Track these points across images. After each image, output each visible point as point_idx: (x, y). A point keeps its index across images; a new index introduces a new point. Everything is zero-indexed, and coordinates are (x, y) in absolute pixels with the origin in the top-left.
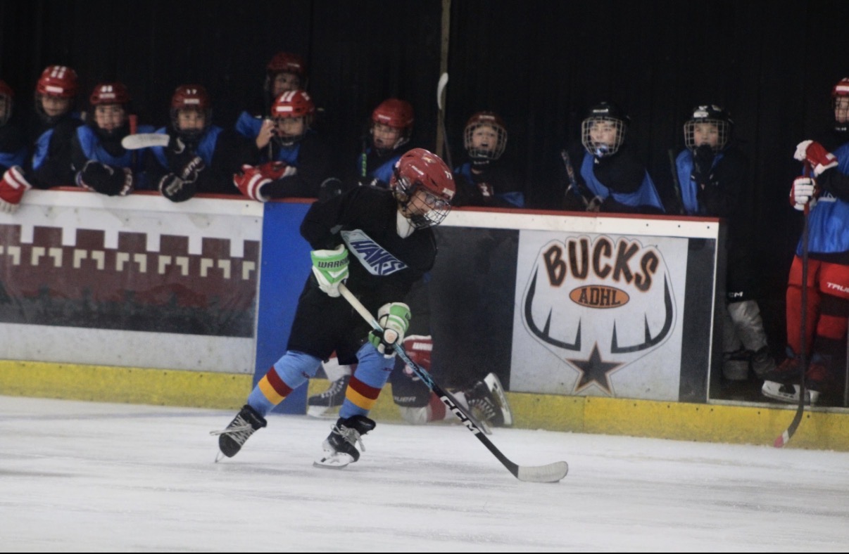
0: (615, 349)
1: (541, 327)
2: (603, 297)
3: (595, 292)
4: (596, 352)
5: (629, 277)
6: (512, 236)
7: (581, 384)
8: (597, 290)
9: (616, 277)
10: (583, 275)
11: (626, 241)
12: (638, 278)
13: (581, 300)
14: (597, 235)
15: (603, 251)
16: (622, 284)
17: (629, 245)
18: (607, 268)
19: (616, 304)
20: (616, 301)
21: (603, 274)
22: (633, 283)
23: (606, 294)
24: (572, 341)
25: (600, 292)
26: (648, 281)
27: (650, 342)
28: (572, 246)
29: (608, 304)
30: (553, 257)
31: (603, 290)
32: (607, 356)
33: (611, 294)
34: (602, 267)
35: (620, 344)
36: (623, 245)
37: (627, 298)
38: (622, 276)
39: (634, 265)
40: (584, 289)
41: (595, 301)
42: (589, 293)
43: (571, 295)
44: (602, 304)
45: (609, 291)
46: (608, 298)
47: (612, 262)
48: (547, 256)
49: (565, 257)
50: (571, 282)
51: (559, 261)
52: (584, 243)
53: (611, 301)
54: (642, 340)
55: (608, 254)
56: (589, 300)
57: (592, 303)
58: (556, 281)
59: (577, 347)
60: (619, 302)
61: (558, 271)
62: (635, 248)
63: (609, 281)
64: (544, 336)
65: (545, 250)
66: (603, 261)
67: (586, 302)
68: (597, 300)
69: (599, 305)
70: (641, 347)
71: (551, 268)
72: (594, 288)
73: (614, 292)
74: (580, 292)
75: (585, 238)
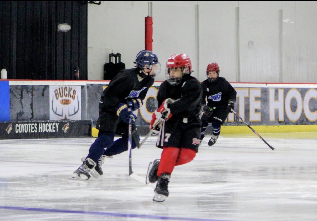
0: (69, 115)
1: (55, 111)
4: (66, 116)
6: (48, 87)
9: (68, 97)
10: (62, 97)
13: (62, 103)
16: (70, 98)
17: (71, 88)
18: (67, 94)
19: (69, 104)
21: (66, 96)
22: (72, 97)
24: (61, 114)
26: (74, 97)
28: (60, 89)
29: (67, 104)
32: (68, 117)
34: (66, 94)
35: (70, 114)
37: (71, 102)
38: (70, 96)
39: (72, 93)
41: (65, 103)
43: (60, 102)
46: (67, 102)
48: (55, 92)
49: (58, 92)
50: (60, 99)
52: (62, 88)
55: (67, 91)
58: (57, 99)
61: (57, 96)
63: (67, 98)
64: (56, 113)
65: (55, 90)
70: (74, 114)
71: (56, 95)
72: (65, 100)
73: (68, 100)
74: (62, 101)
75: (62, 87)
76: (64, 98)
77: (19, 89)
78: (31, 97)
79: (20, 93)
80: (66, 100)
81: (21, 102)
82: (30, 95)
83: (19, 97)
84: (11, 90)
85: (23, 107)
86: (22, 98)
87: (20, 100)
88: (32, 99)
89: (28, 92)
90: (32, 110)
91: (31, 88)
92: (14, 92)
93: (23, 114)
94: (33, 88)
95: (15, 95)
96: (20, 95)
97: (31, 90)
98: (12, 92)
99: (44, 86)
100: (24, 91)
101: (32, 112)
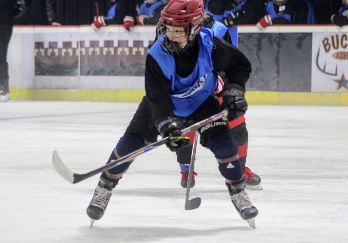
1: (322, 68)
2: (345, 56)
3: (342, 54)
4: (343, 76)
6: (309, 35)
7: (338, 88)
8: (343, 54)
10: (337, 48)
13: (337, 57)
14: (342, 33)
15: (344, 38)
18: (346, 45)
21: (345, 47)
23: (346, 54)
24: (334, 73)
28: (333, 37)
29: (347, 58)
30: (326, 42)
34: (344, 45)
40: (338, 53)
41: (342, 57)
43: (333, 56)
44: (345, 58)
46: (347, 56)
48: (323, 42)
49: (330, 41)
50: (333, 51)
51: (328, 43)
52: (337, 36)
55: (346, 39)
58: (327, 51)
59: (336, 74)
61: (327, 47)
63: (347, 50)
64: (324, 71)
65: (323, 39)
66: (345, 42)
67: (339, 58)
68: (343, 57)
69: (343, 59)
71: (325, 46)
72: (341, 53)
74: (336, 54)
75: (337, 34)
76: (341, 49)
77: (255, 38)
78: (277, 48)
79: (256, 43)
80: (345, 53)
81: (258, 56)
82: (275, 46)
83: (255, 48)
84: (241, 40)
85: (260, 62)
86: (259, 48)
87: (255, 52)
88: (278, 51)
89: (271, 43)
90: (278, 66)
91: (277, 36)
92: (245, 41)
93: (261, 72)
94: (281, 37)
95: (247, 47)
96: (256, 46)
97: (277, 40)
98: (242, 42)
99: (302, 34)
100: (265, 41)
101: (276, 69)
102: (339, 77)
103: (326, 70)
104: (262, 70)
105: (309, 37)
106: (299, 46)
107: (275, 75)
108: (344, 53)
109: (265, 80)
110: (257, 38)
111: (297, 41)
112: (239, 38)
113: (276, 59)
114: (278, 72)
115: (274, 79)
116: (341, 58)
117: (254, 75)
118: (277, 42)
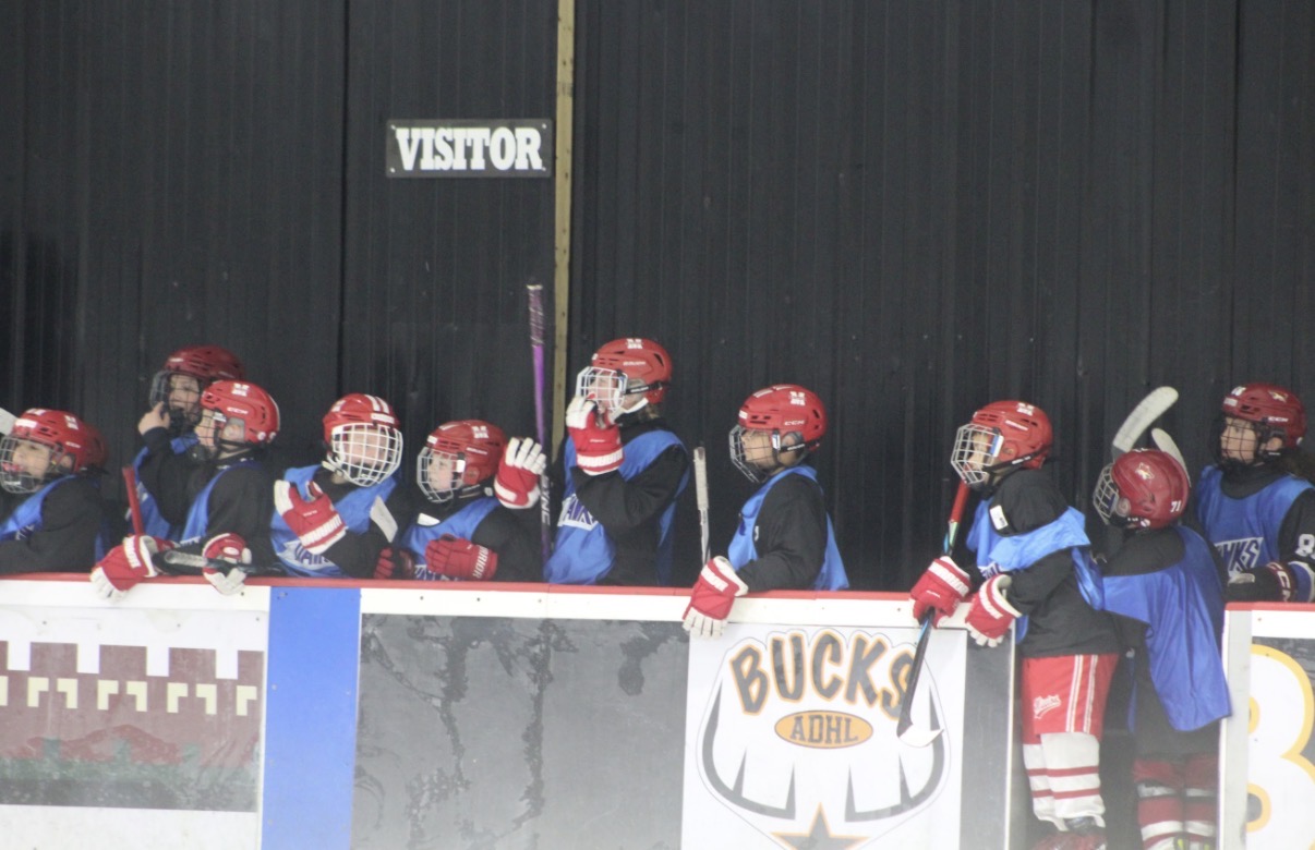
0: (852, 815)
1: (730, 783)
2: (830, 729)
3: (817, 722)
4: (820, 821)
5: (871, 696)
6: (678, 633)
8: (820, 717)
9: (851, 697)
10: (797, 695)
11: (865, 636)
12: (887, 697)
13: (793, 737)
14: (817, 628)
15: (828, 653)
16: (860, 707)
17: (871, 643)
18: (836, 682)
19: (851, 740)
20: (852, 735)
21: (828, 692)
22: (878, 703)
23: (834, 724)
24: (782, 805)
25: (825, 722)
27: (908, 801)
28: (777, 646)
29: (838, 740)
30: (746, 666)
31: (829, 719)
32: (838, 827)
33: (843, 723)
34: (826, 681)
35: (859, 808)
36: (860, 643)
37: (869, 729)
38: (860, 695)
39: (880, 675)
40: (799, 719)
41: (816, 737)
42: (806, 723)
43: (778, 727)
44: (829, 741)
45: (839, 720)
46: (838, 731)
47: (843, 670)
48: (736, 664)
49: (766, 665)
50: (777, 707)
51: (756, 673)
52: (797, 641)
53: (843, 736)
54: (896, 800)
55: (836, 658)
56: (807, 735)
57: (811, 739)
58: (752, 706)
59: (789, 812)
60: (856, 738)
61: (754, 689)
62: (880, 648)
63: (838, 704)
64: (735, 795)
65: (734, 654)
66: (829, 670)
67: (802, 738)
68: (821, 735)
69: (823, 744)
70: (895, 811)
71: (744, 685)
72: (815, 716)
73: (848, 721)
74: (792, 722)
75: (796, 632)
76: (811, 701)
77: (437, 640)
78: (534, 690)
79: (442, 662)
81: (449, 721)
82: (523, 677)
83: (438, 686)
84: (373, 645)
85: (458, 749)
86: (455, 691)
87: (437, 703)
88: (538, 701)
89: (508, 662)
90: (536, 771)
91: (535, 633)
92: (392, 653)
93: (461, 789)
94: (554, 637)
95: (400, 677)
96: (440, 675)
97: (536, 650)
98: (380, 654)
99: (647, 625)
100: (480, 654)
101: (530, 781)
102: (801, 825)
103: (747, 794)
104: (467, 785)
105: (673, 641)
106: (631, 680)
107: (524, 806)
108: (824, 715)
109: (478, 829)
110: (444, 641)
111: (621, 660)
112: (366, 640)
113: (526, 737)
114: (535, 794)
115: (519, 822)
116: (814, 741)
117: (428, 806)
118: (534, 660)
